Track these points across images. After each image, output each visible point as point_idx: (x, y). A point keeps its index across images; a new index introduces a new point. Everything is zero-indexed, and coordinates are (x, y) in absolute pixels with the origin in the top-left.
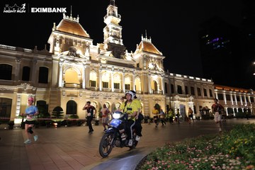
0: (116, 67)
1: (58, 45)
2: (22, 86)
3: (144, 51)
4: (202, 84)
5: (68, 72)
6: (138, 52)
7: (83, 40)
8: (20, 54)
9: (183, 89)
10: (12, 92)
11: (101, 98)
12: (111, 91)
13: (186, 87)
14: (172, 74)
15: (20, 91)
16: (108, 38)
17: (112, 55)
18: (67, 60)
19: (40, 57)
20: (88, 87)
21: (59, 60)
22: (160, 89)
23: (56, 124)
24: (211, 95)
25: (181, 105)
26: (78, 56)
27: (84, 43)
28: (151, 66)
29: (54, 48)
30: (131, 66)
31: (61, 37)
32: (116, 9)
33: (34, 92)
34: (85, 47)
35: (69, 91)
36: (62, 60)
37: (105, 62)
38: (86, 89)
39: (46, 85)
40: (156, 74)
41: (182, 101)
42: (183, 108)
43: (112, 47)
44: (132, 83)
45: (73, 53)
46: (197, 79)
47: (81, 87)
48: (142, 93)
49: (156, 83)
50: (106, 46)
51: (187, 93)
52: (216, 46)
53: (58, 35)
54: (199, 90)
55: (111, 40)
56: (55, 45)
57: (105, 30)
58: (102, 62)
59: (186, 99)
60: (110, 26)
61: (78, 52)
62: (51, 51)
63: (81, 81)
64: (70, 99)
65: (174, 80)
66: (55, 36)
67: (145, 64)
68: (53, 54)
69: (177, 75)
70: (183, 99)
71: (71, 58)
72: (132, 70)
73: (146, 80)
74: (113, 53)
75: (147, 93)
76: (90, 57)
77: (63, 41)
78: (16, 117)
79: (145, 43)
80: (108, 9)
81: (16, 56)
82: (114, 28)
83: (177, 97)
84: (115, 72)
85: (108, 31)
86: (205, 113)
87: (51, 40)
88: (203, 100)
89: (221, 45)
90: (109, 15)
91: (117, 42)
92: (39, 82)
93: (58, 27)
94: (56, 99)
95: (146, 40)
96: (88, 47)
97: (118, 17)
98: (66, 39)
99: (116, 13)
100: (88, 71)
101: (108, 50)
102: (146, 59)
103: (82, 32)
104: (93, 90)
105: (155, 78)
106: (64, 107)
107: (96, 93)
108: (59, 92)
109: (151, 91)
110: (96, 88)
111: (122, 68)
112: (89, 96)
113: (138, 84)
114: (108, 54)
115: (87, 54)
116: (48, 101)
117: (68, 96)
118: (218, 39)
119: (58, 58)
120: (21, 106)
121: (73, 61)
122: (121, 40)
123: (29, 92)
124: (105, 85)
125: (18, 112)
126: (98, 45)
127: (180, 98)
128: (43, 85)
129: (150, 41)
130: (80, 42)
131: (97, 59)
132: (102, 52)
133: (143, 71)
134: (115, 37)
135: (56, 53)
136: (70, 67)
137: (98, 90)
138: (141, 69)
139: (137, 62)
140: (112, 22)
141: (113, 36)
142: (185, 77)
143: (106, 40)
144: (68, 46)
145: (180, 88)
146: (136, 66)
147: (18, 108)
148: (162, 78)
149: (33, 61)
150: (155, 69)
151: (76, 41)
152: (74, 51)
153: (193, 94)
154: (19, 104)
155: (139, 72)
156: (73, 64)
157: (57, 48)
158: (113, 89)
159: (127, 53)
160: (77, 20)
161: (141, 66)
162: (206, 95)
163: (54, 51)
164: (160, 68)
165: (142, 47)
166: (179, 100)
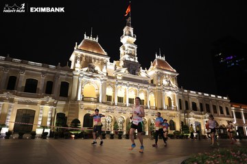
0: (131, 83)
1: (78, 62)
2: (45, 99)
3: (158, 68)
4: (218, 101)
5: (86, 87)
6: (153, 69)
7: (101, 57)
8: (45, 70)
9: (198, 106)
10: (35, 104)
11: (116, 113)
12: (126, 106)
13: (201, 104)
14: (186, 91)
15: (43, 103)
16: (124, 56)
17: (127, 72)
18: (86, 75)
19: (62, 72)
20: (104, 101)
21: (79, 76)
22: (174, 105)
23: (73, 136)
24: (228, 113)
25: (196, 122)
26: (96, 72)
27: (102, 60)
28: (165, 82)
29: (75, 65)
30: (145, 82)
31: (82, 55)
32: (131, 30)
33: (55, 105)
34: (103, 64)
35: (86, 104)
36: (82, 75)
37: (121, 78)
38: (102, 103)
39: (66, 98)
40: (170, 90)
41: (197, 118)
42: (198, 126)
43: (127, 64)
44: (146, 99)
45: (92, 69)
46: (212, 96)
47: (98, 102)
48: (156, 109)
49: (169, 99)
50: (122, 63)
51: (202, 110)
52: (230, 64)
53: (79, 53)
54: (215, 107)
55: (127, 57)
56: (76, 62)
57: (121, 49)
58: (118, 78)
59: (201, 116)
60: (126, 46)
61: (96, 69)
62: (72, 68)
63: (98, 95)
64: (87, 112)
65: (189, 96)
66: (76, 54)
67: (159, 81)
68: (74, 70)
69: (191, 92)
70: (199, 116)
71: (90, 74)
72: (146, 86)
73: (160, 96)
74: (129, 70)
75: (162, 109)
76: (107, 74)
77: (84, 58)
78: (38, 128)
79: (159, 60)
80: (124, 30)
81: (41, 72)
82: (129, 47)
83: (192, 114)
84: (130, 88)
85: (124, 49)
86: (222, 131)
87: (72, 58)
88: (220, 118)
89: (235, 63)
90: (126, 35)
91: (132, 60)
92: (60, 96)
93: (79, 46)
94: (74, 111)
95: (160, 57)
96: (105, 64)
97: (134, 37)
98: (86, 57)
99: (132, 33)
100: (105, 86)
101: (124, 67)
102: (160, 76)
103: (100, 50)
104: (109, 104)
105: (169, 94)
106: (81, 119)
107: (112, 107)
108: (78, 105)
109: (165, 107)
110: (112, 103)
111: (136, 84)
112: (105, 110)
113: (152, 100)
114: (124, 70)
115: (104, 70)
116: (67, 114)
117: (86, 109)
118: (231, 57)
119: (78, 74)
120: (43, 117)
121: (91, 77)
122: (137, 58)
123: (50, 104)
124: (120, 100)
125: (40, 123)
126: (115, 62)
127: (195, 115)
128: (63, 98)
129: (164, 59)
130: (98, 59)
131: (114, 75)
132: (118, 68)
133: (157, 87)
134: (131, 55)
135: (76, 69)
136: (88, 82)
137: (114, 104)
138: (155, 86)
139: (152, 79)
140: (128, 42)
141: (129, 54)
142: (200, 93)
143: (122, 58)
144: (88, 63)
145: (194, 105)
146: (150, 82)
147: (40, 119)
148: (176, 94)
149: (56, 76)
150: (169, 85)
151: (95, 59)
152: (93, 68)
153: (208, 111)
154: (41, 115)
155: (153, 88)
156: (92, 80)
157: (78, 65)
158: (128, 104)
159: (141, 70)
160: (96, 40)
161: (155, 83)
162: (222, 113)
163: (75, 67)
164: (174, 84)
165: (157, 64)
166: (194, 117)
